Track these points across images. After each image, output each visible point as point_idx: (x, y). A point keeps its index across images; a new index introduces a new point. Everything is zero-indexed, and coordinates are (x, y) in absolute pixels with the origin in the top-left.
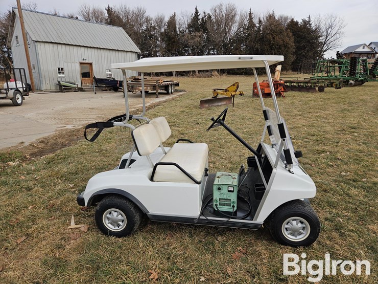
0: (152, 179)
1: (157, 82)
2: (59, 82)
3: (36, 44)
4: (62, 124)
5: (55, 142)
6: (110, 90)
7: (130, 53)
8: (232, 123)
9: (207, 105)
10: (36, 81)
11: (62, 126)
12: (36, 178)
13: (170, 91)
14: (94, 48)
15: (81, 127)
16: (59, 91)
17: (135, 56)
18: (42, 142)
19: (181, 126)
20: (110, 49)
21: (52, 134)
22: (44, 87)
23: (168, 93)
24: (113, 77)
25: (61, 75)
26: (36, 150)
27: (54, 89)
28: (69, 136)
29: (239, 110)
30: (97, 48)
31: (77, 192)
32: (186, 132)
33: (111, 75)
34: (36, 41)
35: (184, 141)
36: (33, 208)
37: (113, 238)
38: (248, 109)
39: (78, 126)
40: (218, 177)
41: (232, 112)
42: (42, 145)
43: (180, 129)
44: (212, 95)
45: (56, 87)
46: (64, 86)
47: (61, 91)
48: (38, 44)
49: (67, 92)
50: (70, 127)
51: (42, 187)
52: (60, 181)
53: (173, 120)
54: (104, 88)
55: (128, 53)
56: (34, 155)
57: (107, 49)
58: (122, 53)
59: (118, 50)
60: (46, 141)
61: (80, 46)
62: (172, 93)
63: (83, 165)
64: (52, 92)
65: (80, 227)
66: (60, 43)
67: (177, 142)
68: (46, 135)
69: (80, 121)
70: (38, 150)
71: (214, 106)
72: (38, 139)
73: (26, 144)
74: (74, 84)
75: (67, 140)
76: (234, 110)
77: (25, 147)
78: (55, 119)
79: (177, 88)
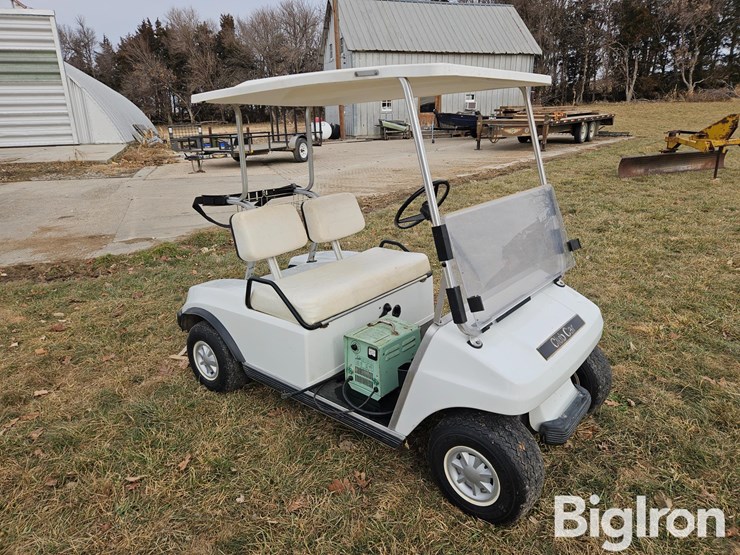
1: (546, 117)
2: (381, 122)
3: (353, 55)
6: (466, 135)
7: (519, 58)
9: (640, 171)
10: (347, 120)
13: (583, 137)
14: (447, 53)
16: (380, 137)
17: (529, 63)
20: (478, 54)
22: (358, 132)
23: (577, 141)
24: (476, 109)
25: (387, 109)
27: (372, 134)
30: (454, 53)
33: (472, 105)
34: (354, 52)
40: (369, 324)
44: (664, 146)
45: (376, 130)
46: (388, 129)
47: (383, 139)
48: (357, 55)
49: (392, 139)
54: (455, 133)
55: (514, 58)
57: (472, 54)
58: (503, 59)
59: (494, 54)
61: (423, 53)
62: (587, 139)
64: (368, 140)
65: (182, 360)
66: (390, 52)
67: (381, 246)
71: (661, 173)
74: (405, 125)
79: (607, 128)
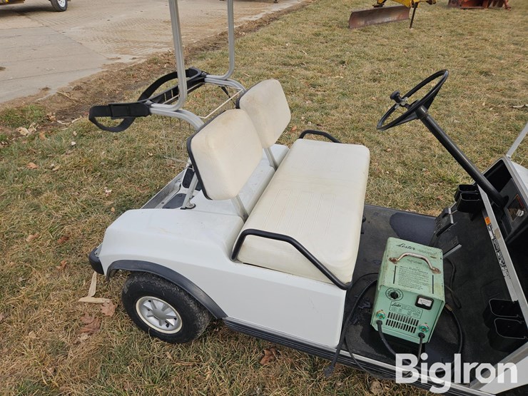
0: (234, 256)
4: (117, 52)
5: (99, 90)
8: (407, 65)
9: (362, 22)
11: (114, 56)
12: (53, 167)
15: (143, 61)
18: (78, 88)
19: (313, 66)
21: (95, 72)
26: (68, 104)
28: (124, 78)
29: (422, 34)
31: (113, 209)
32: (320, 81)
35: (319, 137)
36: (34, 240)
37: (156, 344)
38: (439, 33)
39: (140, 58)
40: (394, 261)
41: (409, 39)
42: (77, 96)
43: (310, 74)
50: (126, 59)
51: (60, 189)
52: (91, 179)
53: (299, 54)
56: (63, 114)
60: (85, 87)
63: (136, 145)
65: (102, 304)
67: (301, 137)
68: (86, 75)
69: (144, 47)
70: (71, 104)
71: (375, 24)
72: (72, 84)
73: (52, 93)
75: (119, 86)
76: (411, 34)
77: (50, 99)
78: (108, 40)
